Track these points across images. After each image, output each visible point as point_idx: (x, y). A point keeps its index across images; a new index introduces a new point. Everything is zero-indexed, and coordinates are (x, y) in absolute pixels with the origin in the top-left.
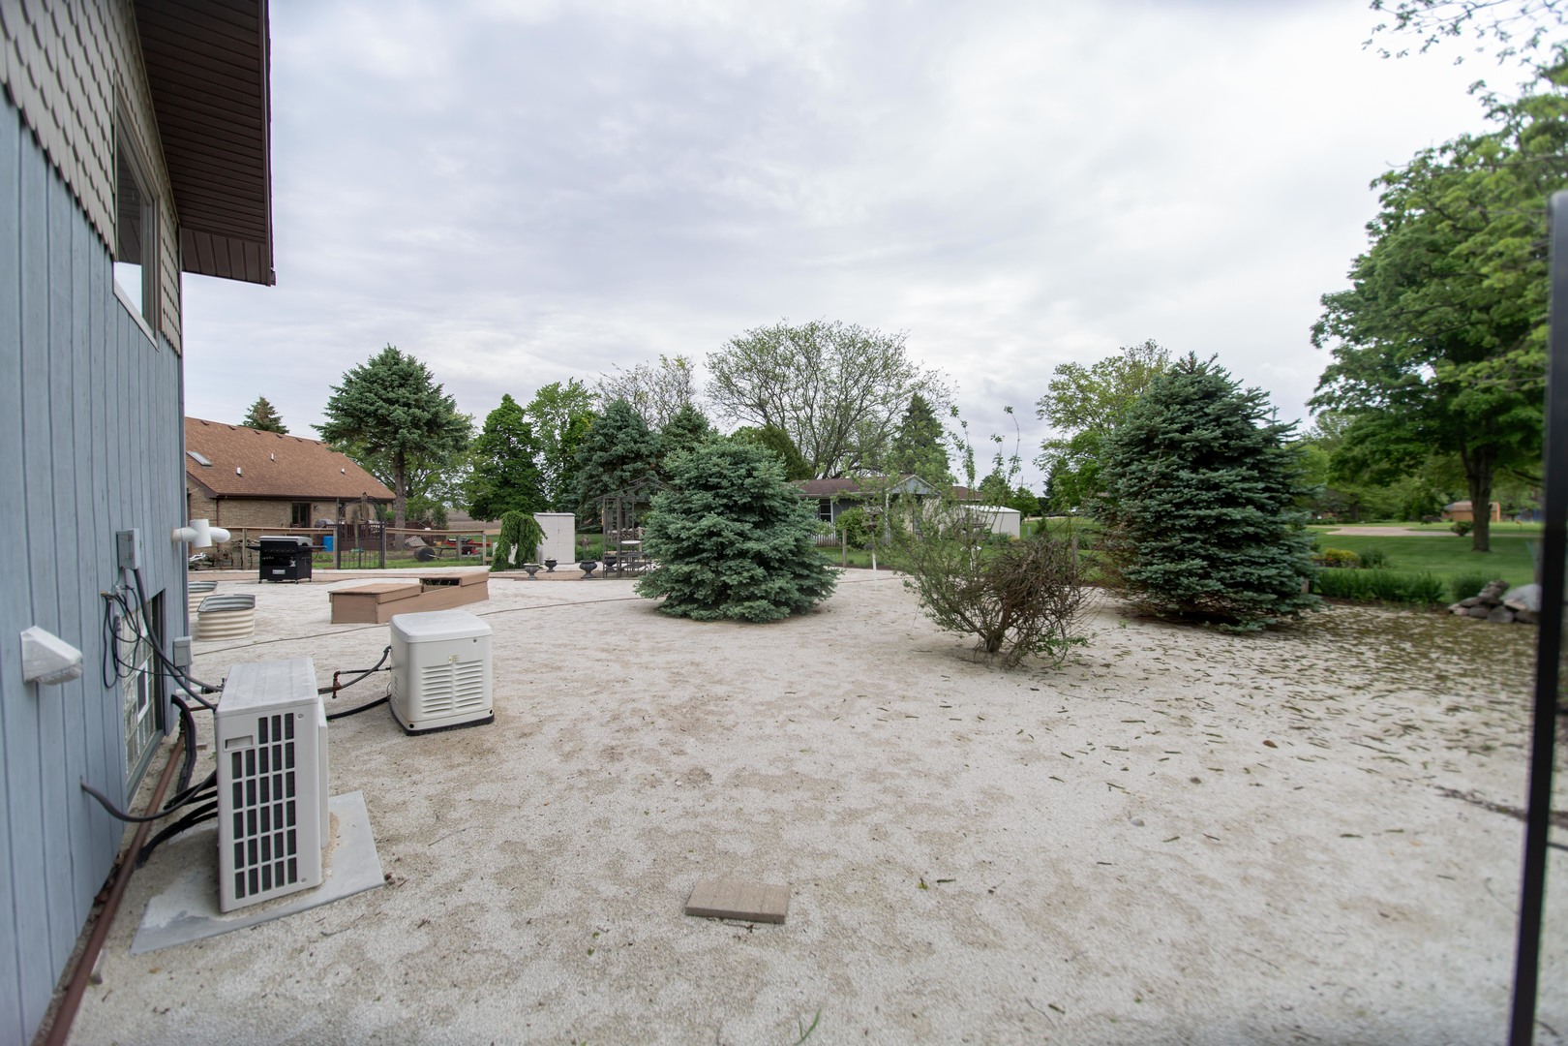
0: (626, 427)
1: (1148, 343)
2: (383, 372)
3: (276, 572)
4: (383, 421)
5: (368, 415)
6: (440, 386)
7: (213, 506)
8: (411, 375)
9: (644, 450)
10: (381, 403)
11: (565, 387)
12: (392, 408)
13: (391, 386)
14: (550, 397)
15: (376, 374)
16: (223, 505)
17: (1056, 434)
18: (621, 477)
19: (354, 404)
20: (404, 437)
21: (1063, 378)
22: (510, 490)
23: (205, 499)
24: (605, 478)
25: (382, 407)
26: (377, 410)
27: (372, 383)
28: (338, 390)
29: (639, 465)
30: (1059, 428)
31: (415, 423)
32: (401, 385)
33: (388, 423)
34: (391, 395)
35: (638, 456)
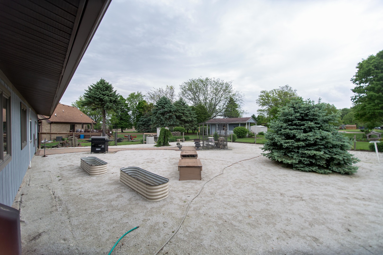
0: (166, 104)
1: (286, 86)
2: (101, 86)
3: (97, 149)
4: (101, 100)
5: (97, 98)
6: (116, 91)
7: (49, 125)
8: (109, 87)
9: (172, 110)
10: (101, 95)
11: (136, 94)
12: (104, 97)
13: (103, 90)
14: (133, 96)
15: (99, 87)
16: (52, 125)
17: (260, 108)
18: (166, 117)
19: (93, 95)
20: (108, 105)
21: (263, 94)
22: (123, 121)
23: (47, 123)
24: (162, 118)
25: (101, 96)
26: (100, 97)
27: (98, 89)
28: (87, 91)
29: (171, 114)
30: (261, 106)
31: (111, 101)
32: (106, 90)
33: (103, 101)
34: (104, 93)
35: (170, 111)
